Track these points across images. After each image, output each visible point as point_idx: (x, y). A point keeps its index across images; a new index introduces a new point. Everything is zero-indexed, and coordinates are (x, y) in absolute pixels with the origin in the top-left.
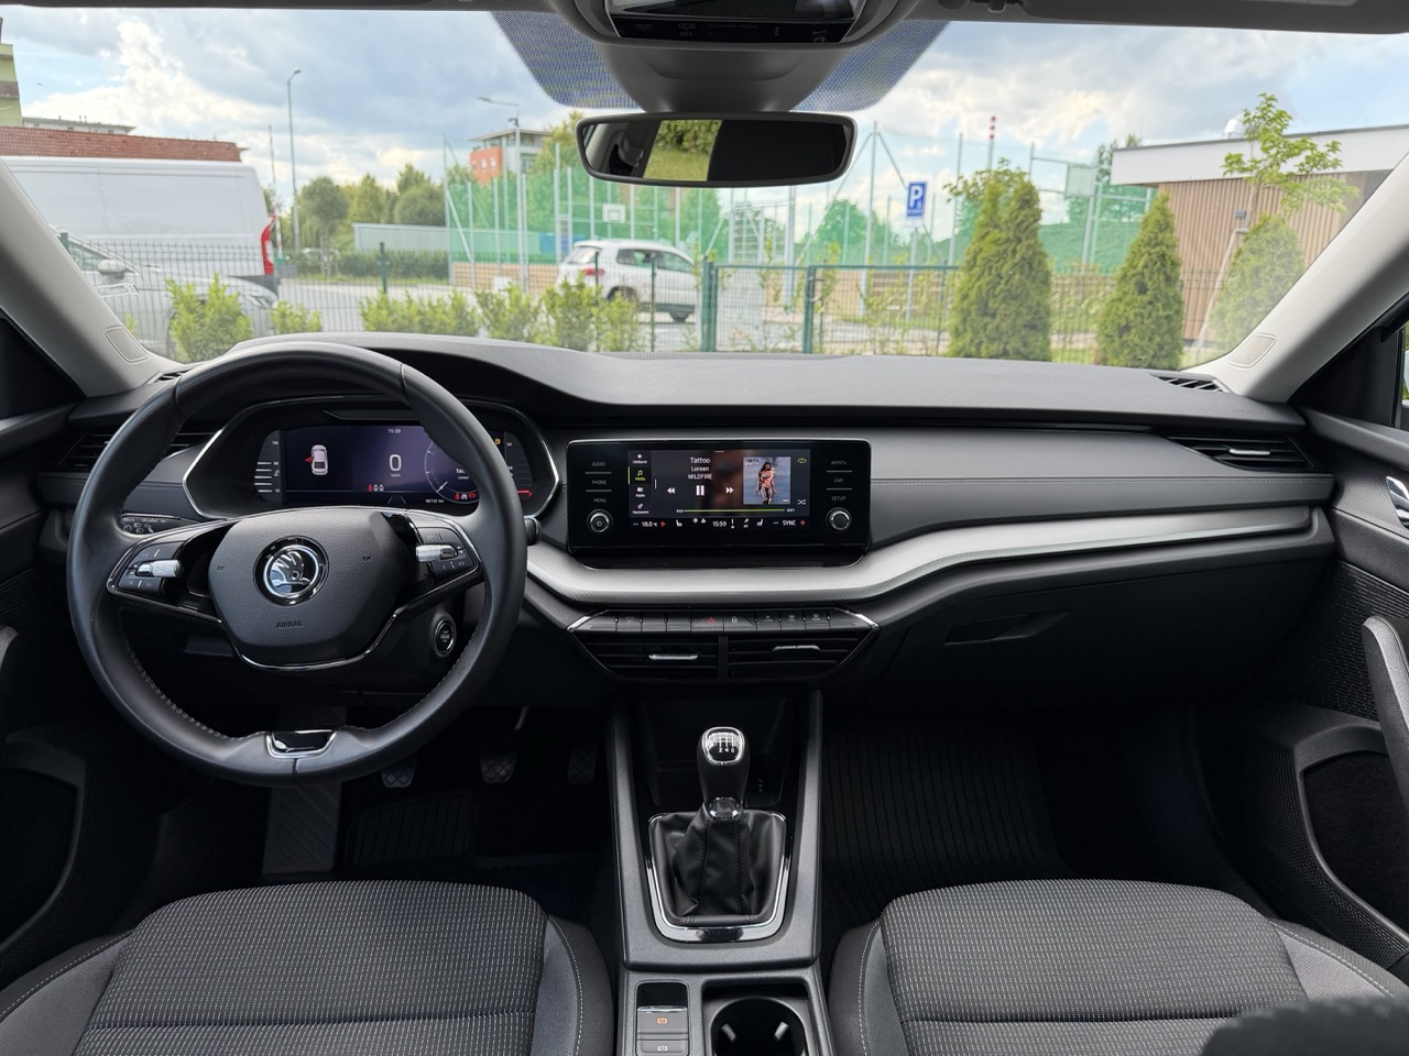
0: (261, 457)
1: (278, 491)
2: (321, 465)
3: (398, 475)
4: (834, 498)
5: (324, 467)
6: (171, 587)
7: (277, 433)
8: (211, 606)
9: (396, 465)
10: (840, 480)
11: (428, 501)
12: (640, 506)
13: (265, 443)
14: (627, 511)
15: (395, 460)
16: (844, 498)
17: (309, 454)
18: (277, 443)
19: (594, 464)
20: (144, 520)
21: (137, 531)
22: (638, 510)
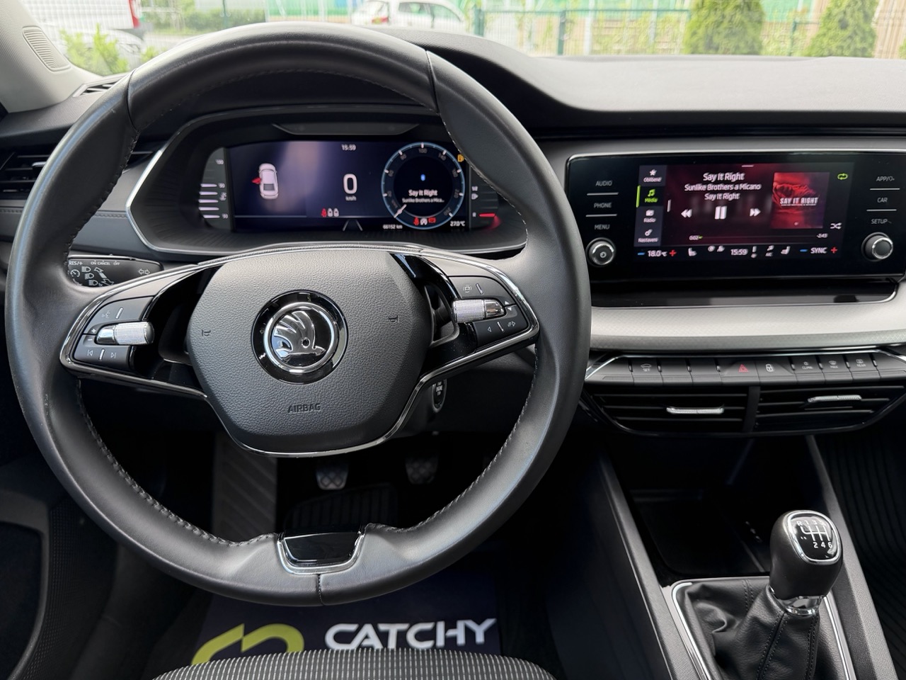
0: (205, 178)
1: (225, 216)
2: (271, 187)
3: (354, 198)
4: (874, 222)
5: (273, 189)
6: (142, 357)
7: (220, 151)
8: (191, 374)
9: (351, 187)
10: (884, 200)
11: (385, 227)
12: (648, 233)
13: (209, 162)
14: (631, 237)
15: (350, 181)
16: (885, 221)
17: (256, 174)
18: (221, 162)
19: (598, 184)
20: (94, 263)
21: (91, 282)
22: (646, 237)
